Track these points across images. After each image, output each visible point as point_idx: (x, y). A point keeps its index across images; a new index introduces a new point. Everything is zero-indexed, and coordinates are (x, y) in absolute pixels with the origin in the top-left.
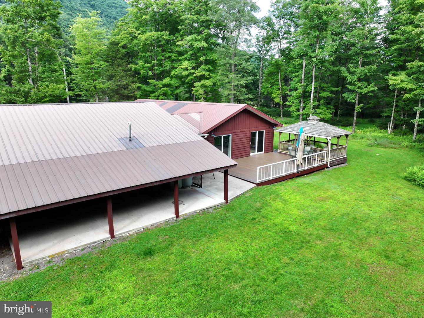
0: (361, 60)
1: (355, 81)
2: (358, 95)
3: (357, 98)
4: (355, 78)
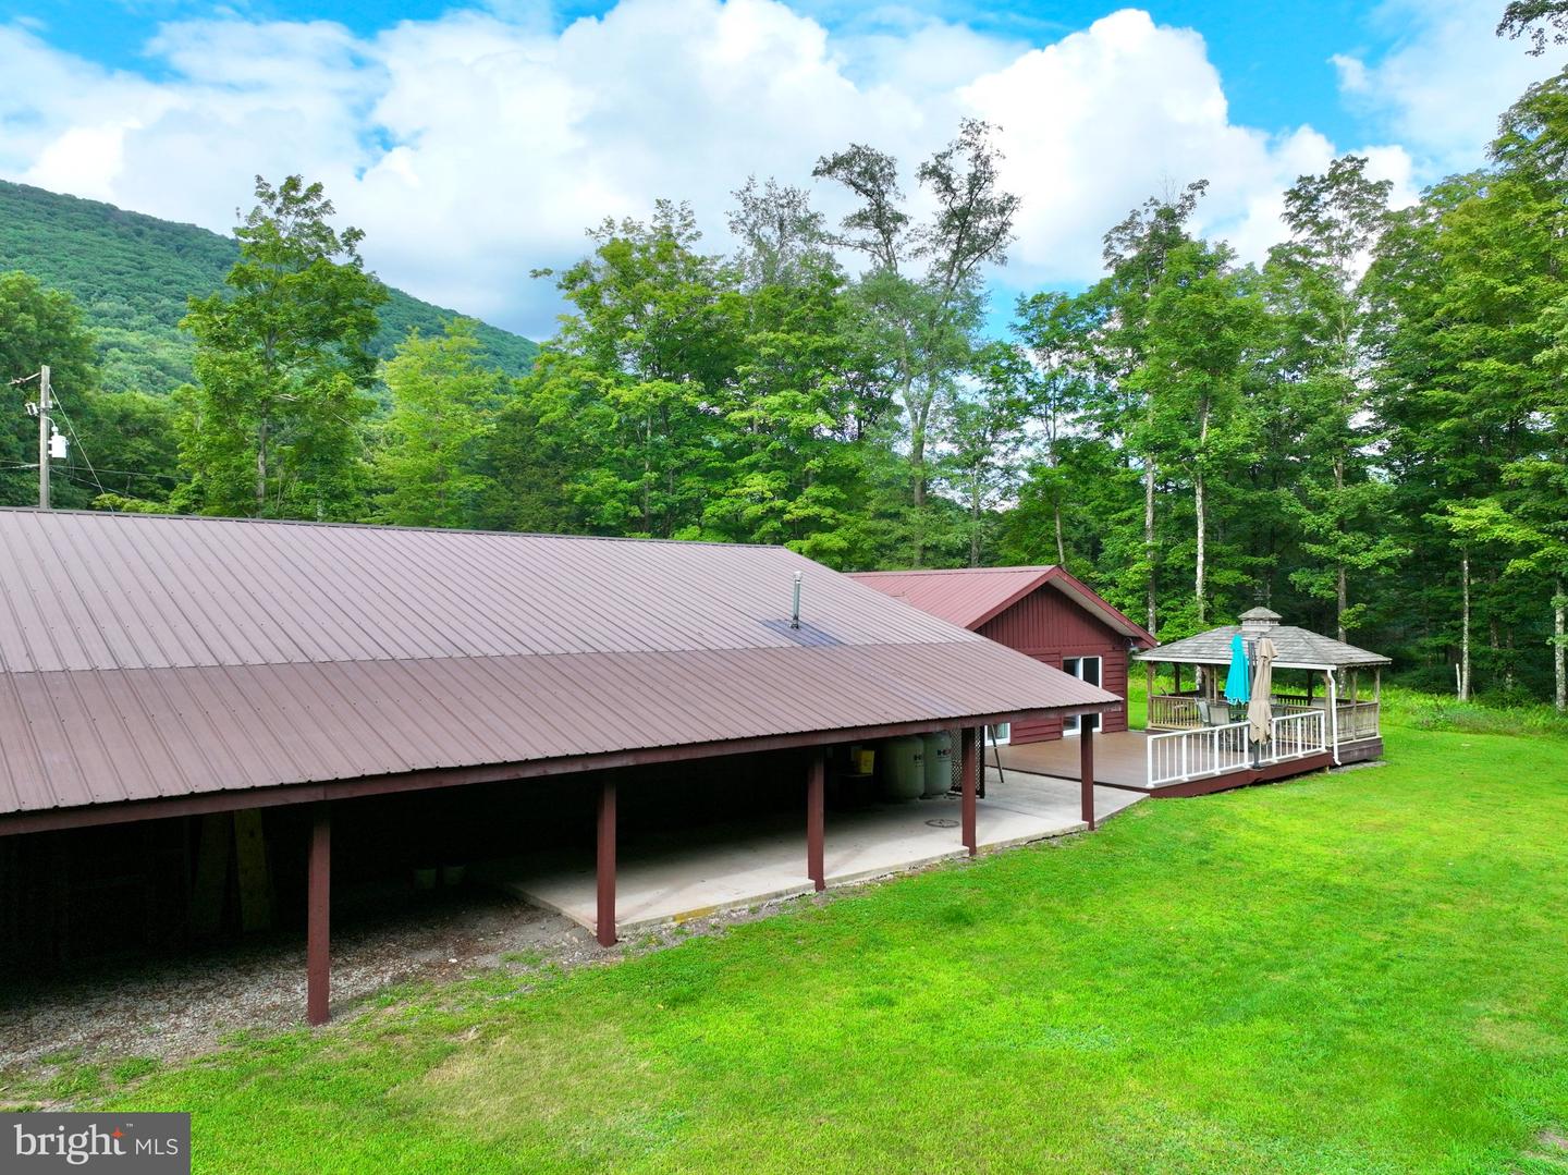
0: (1340, 465)
1: (1331, 530)
2: (1343, 576)
3: (1342, 583)
4: (1327, 520)
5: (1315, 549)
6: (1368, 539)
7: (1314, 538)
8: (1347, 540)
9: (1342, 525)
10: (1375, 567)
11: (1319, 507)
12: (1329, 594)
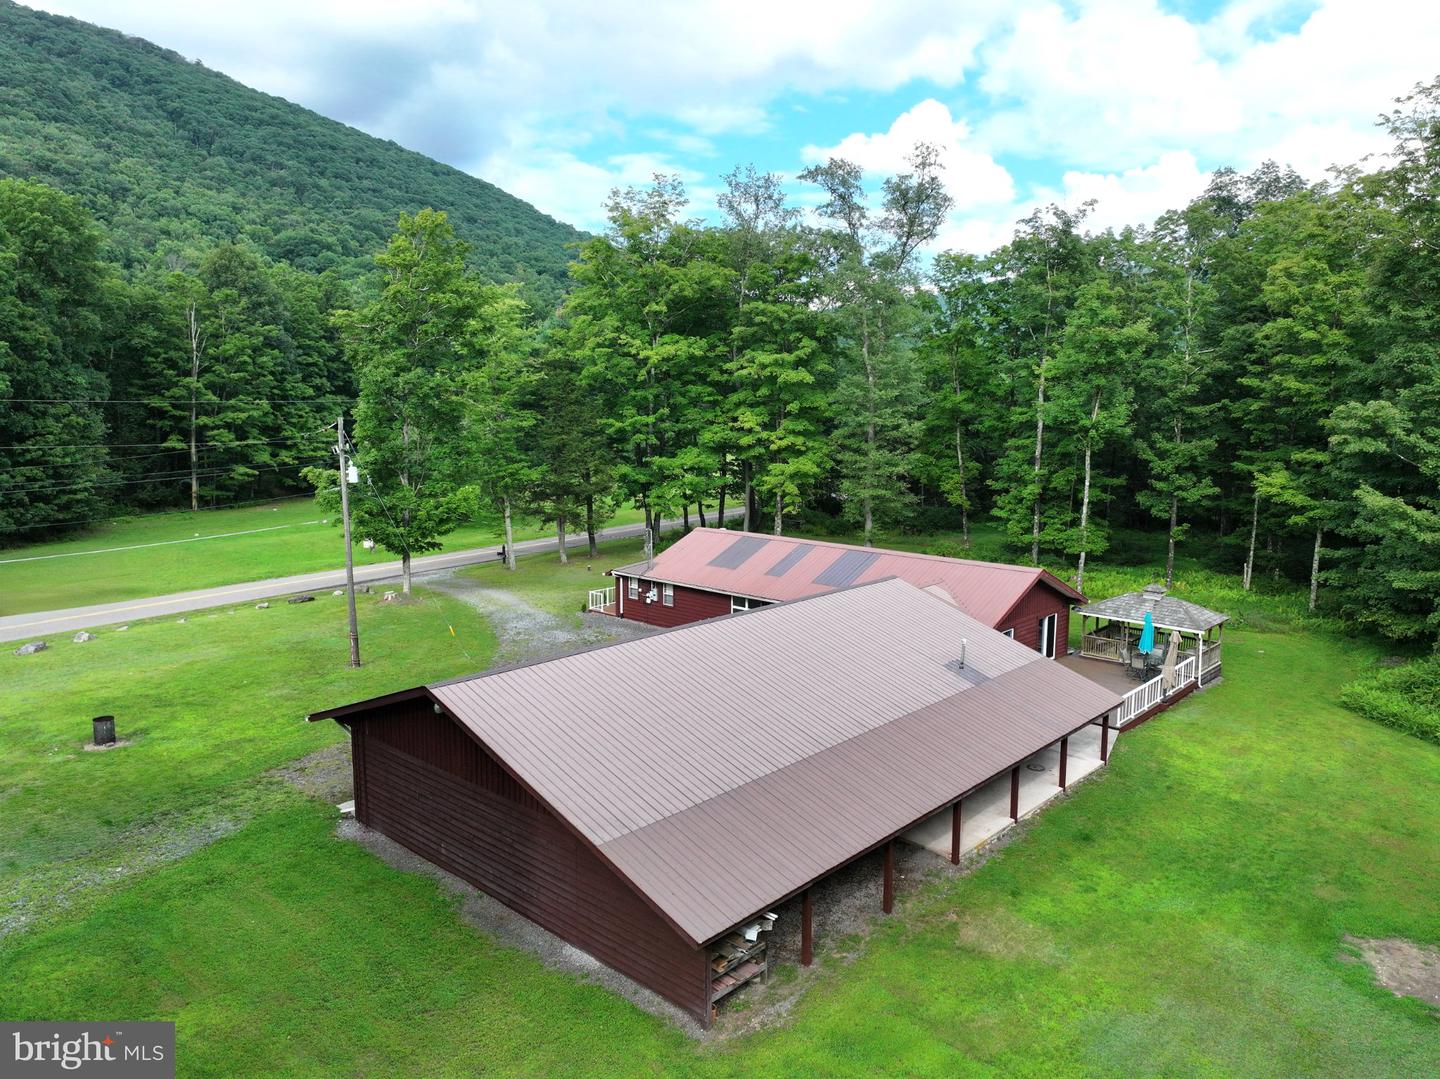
0: (1179, 425)
1: (1171, 473)
2: (1176, 505)
3: (1175, 508)
5: (1160, 485)
6: (1195, 479)
7: (1159, 478)
8: (1181, 482)
9: (1179, 470)
10: (1199, 500)
11: (1162, 455)
12: (1165, 516)
